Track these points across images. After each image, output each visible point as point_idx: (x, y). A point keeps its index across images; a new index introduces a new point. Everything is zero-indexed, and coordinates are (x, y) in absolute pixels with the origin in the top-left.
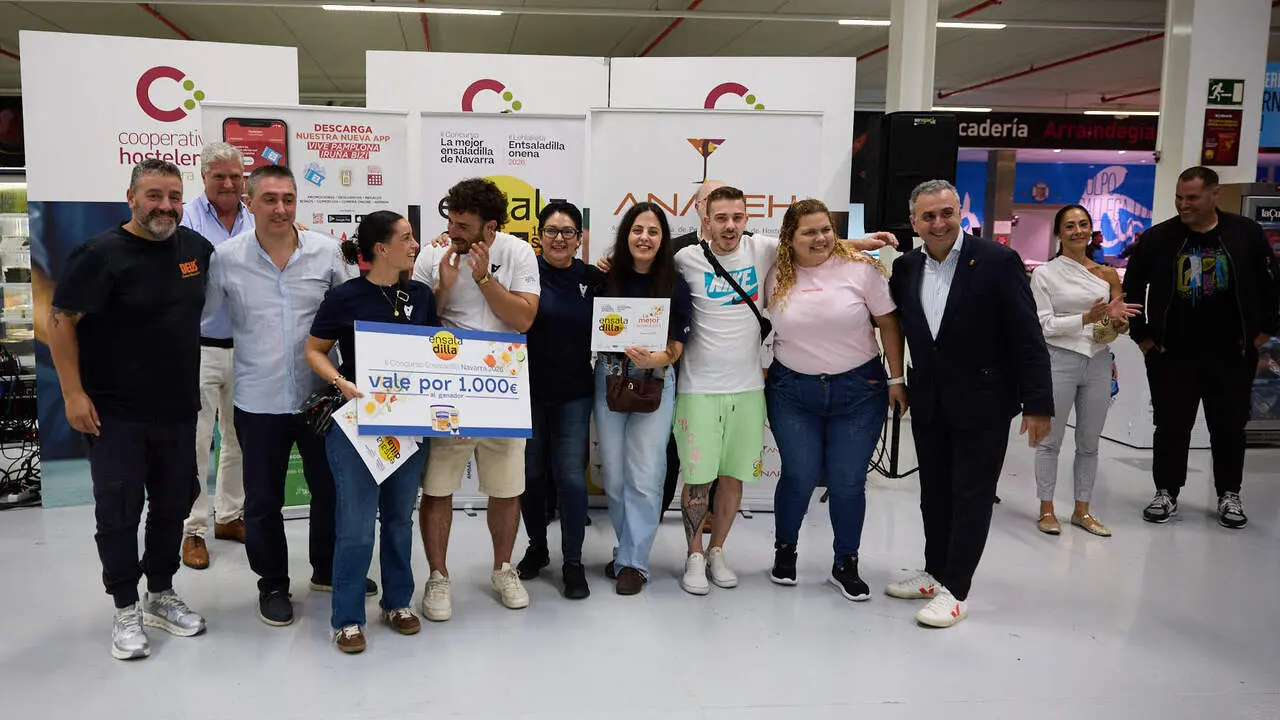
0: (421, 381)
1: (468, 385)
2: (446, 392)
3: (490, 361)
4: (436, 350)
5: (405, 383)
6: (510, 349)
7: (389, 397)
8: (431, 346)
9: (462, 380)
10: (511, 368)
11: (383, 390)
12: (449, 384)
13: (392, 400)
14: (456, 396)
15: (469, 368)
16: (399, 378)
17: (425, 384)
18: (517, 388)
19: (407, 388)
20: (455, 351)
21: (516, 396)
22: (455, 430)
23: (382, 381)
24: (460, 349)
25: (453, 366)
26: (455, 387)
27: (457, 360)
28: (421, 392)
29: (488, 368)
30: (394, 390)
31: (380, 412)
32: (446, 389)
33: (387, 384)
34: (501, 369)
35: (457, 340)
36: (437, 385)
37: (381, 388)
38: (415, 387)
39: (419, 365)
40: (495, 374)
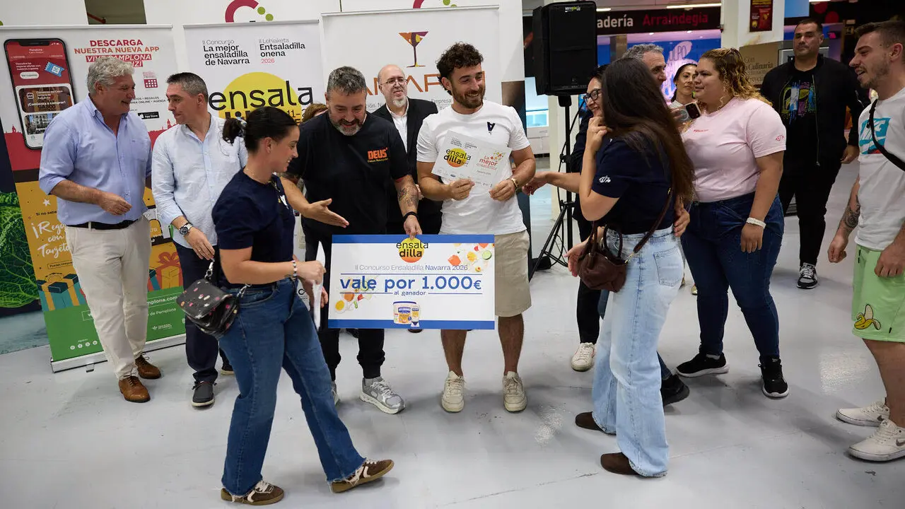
0: (387, 281)
1: (431, 282)
2: (409, 290)
3: (455, 261)
4: (402, 254)
5: (371, 284)
6: (476, 249)
7: (356, 296)
8: (398, 251)
9: (425, 279)
10: (476, 266)
11: (352, 290)
12: (412, 284)
13: (359, 299)
14: (418, 293)
15: (433, 268)
16: (367, 279)
17: (390, 284)
18: (481, 285)
19: (373, 288)
20: (420, 254)
21: (479, 291)
22: (415, 323)
23: (351, 282)
24: (425, 252)
25: (417, 268)
26: (418, 286)
27: (421, 262)
28: (386, 291)
29: (452, 267)
30: (362, 290)
31: (348, 309)
32: (410, 287)
33: (356, 286)
34: (465, 268)
35: (423, 244)
36: (401, 284)
37: (350, 289)
38: (380, 286)
39: (385, 268)
40: (459, 272)
